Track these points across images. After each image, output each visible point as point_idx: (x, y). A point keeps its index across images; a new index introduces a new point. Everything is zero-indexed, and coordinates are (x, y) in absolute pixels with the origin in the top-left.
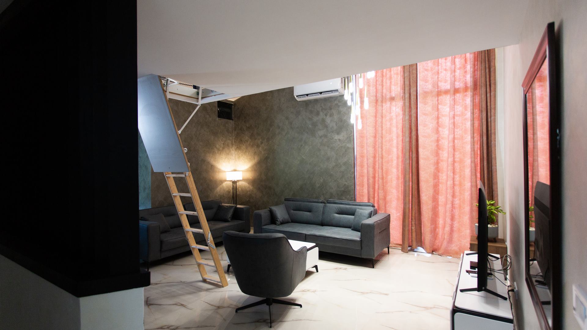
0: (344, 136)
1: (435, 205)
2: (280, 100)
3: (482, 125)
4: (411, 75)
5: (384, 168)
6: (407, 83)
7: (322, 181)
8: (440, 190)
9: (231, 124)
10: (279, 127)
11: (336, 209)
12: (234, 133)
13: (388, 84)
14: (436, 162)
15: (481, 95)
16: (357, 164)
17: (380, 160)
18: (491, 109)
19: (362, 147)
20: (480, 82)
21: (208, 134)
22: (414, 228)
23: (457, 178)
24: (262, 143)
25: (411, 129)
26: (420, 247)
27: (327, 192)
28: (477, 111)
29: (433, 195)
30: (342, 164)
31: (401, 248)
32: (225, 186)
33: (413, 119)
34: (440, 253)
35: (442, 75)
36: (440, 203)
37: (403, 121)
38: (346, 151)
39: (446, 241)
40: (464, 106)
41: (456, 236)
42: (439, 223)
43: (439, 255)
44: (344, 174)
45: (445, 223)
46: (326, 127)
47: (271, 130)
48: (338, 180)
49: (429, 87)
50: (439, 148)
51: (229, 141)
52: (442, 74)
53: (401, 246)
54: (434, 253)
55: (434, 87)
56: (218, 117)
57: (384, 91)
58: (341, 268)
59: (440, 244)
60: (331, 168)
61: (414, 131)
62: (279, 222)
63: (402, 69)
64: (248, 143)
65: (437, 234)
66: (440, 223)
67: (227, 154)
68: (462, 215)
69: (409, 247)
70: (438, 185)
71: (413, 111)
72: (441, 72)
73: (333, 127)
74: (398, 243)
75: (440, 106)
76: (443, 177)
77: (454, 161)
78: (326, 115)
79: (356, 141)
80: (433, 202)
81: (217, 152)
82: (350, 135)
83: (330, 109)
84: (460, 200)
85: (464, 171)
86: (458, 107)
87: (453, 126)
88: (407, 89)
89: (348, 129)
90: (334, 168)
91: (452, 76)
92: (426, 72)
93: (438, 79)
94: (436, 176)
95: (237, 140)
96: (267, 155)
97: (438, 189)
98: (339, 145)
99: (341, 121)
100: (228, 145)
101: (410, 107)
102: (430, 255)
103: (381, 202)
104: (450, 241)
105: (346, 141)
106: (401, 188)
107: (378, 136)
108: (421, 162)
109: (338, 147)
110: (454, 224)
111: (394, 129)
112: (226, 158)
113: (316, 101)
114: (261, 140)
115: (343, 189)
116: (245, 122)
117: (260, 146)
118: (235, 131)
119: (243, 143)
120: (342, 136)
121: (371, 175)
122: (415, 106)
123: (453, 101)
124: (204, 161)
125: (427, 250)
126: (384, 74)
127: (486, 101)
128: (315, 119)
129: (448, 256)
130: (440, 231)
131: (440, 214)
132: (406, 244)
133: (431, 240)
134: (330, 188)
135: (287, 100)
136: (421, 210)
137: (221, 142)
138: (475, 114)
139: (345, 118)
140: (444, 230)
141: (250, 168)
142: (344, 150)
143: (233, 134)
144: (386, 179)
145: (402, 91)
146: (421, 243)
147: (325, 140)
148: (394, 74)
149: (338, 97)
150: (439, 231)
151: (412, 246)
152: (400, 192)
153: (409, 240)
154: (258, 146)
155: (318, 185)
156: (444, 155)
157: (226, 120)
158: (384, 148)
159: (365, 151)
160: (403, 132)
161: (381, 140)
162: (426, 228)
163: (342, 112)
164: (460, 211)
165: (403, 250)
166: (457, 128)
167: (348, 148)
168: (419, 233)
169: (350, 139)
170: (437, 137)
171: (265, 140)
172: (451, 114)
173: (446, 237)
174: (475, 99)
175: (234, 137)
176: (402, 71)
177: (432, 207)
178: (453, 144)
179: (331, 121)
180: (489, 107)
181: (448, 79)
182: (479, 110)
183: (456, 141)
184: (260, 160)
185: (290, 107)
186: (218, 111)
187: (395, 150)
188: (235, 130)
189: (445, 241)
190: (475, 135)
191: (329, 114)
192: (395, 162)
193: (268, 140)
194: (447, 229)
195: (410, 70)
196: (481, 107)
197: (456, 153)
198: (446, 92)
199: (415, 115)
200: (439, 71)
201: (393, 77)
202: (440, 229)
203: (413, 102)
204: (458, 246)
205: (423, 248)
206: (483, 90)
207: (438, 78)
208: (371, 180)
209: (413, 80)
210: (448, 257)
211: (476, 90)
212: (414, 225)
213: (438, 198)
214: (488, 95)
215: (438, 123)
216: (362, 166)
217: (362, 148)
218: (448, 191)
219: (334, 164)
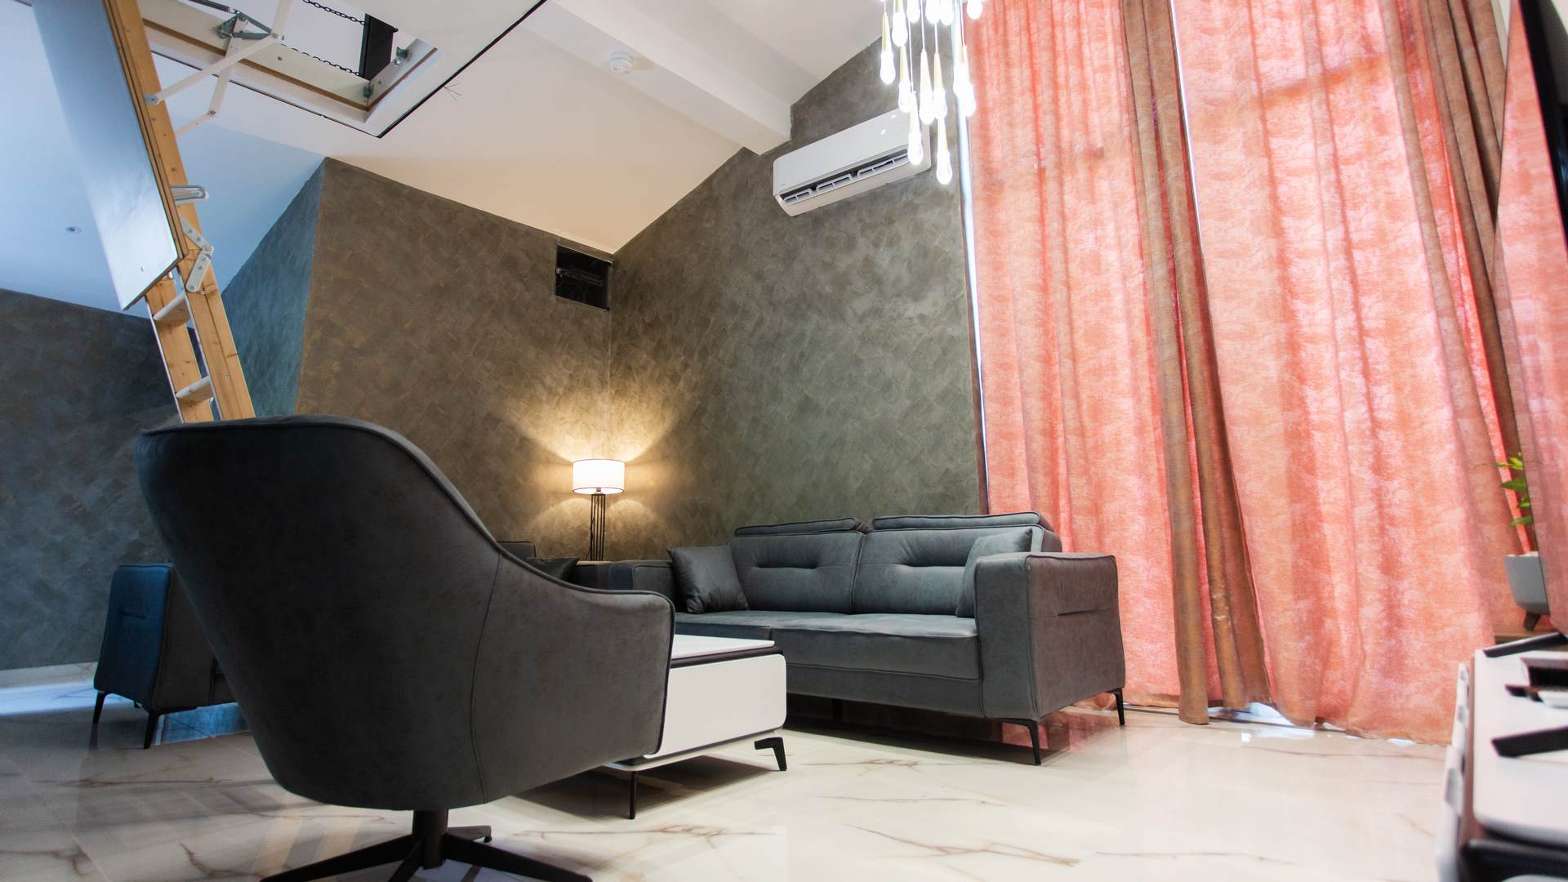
0: (935, 304)
1: (1304, 516)
2: (738, 224)
3: (1462, 169)
4: (1151, 56)
5: (1084, 397)
6: (1141, 83)
7: (867, 467)
8: (1319, 455)
9: (599, 319)
10: (734, 308)
11: (904, 548)
12: (610, 350)
13: (1077, 106)
14: (1283, 340)
15: (1435, 64)
16: (986, 395)
17: (1068, 363)
18: (1489, 102)
19: (1003, 333)
20: (1422, 19)
21: (516, 338)
22: (1223, 617)
23: (1385, 397)
24: (686, 366)
25: (1169, 236)
26: (1261, 701)
28: (1428, 125)
29: (1289, 471)
30: (932, 399)
31: (1176, 711)
32: (569, 513)
33: (1176, 201)
34: (1354, 725)
35: (1269, 33)
36: (1325, 509)
37: (1139, 219)
38: (944, 353)
39: (1372, 667)
40: (1370, 118)
41: (1418, 645)
42: (1332, 591)
43: (1348, 732)
44: (943, 433)
45: (1357, 588)
46: (877, 281)
47: (712, 320)
48: (923, 458)
49: (1225, 82)
50: (1290, 291)
51: (590, 370)
52: (1269, 30)
53: (1176, 704)
54: (1327, 725)
55: (1240, 76)
56: (557, 294)
57: (1065, 133)
58: (891, 762)
59: (1348, 688)
60: (896, 417)
61: (1185, 241)
62: (698, 600)
63: (1119, 48)
64: (648, 372)
65: (1330, 644)
66: (1336, 594)
67: (582, 408)
68: (1431, 552)
69: (1212, 704)
70: (1308, 435)
71: (1174, 171)
72: (1264, 27)
73: (899, 279)
74: (1164, 692)
75: (1275, 143)
76: (1321, 403)
77: (1362, 333)
78: (876, 245)
79: (980, 313)
80: (1295, 502)
81: (544, 398)
82: (955, 294)
83: (889, 223)
84: (1412, 484)
85: (1413, 366)
86: (1348, 129)
87: (1337, 196)
88: (1142, 101)
89: (949, 275)
90: (906, 415)
91: (1305, 24)
92: (1207, 38)
93: (1255, 50)
94: (1291, 397)
95: (617, 369)
96: (699, 402)
97: (1310, 449)
98: (921, 335)
99: (926, 254)
100: (587, 383)
101: (1161, 164)
102: (1309, 733)
103: (1080, 521)
104: (1394, 664)
105: (944, 319)
106: (1155, 465)
107: (1056, 283)
108: (1225, 350)
109: (918, 343)
110: (1401, 588)
111: (1111, 257)
112: (577, 422)
113: (845, 207)
114: (683, 358)
115: (940, 489)
116: (640, 310)
117: (680, 378)
118: (612, 344)
119: (635, 375)
120: (931, 303)
121: (1037, 423)
122: (1180, 154)
123: (1324, 107)
124: (493, 420)
125: (1291, 711)
126: (1061, 80)
127: (1461, 76)
128: (844, 262)
129: (1394, 735)
130: (1342, 631)
131: (1332, 554)
132: (1198, 693)
133: (1302, 665)
134: (897, 491)
135: (759, 220)
136: (1248, 537)
137: (560, 369)
138: (1425, 136)
139: (937, 243)
140: (1357, 621)
141: (650, 450)
142: (939, 351)
143: (608, 351)
144: (1095, 435)
145: (1126, 117)
146: (1260, 685)
147: (876, 326)
148: (1095, 72)
149: (911, 180)
150: (1338, 628)
151: (1228, 700)
152: (1154, 480)
153: (1208, 677)
154: (675, 378)
155: (854, 485)
156: (1316, 316)
157: (585, 307)
158: (1079, 323)
159: (1013, 347)
160: (1144, 253)
161: (1065, 293)
162: (1274, 614)
163: (926, 225)
164: (1418, 533)
165: (1187, 715)
166: (1356, 207)
167: (953, 340)
168: (1250, 641)
169: (957, 309)
170: (1278, 250)
171: (696, 356)
172: (1320, 153)
173: (1368, 648)
174: (1416, 85)
175: (609, 362)
176: (1121, 53)
177: (1289, 523)
178: (1348, 264)
179: (892, 259)
180: (1478, 97)
181: (1296, 44)
182: (1439, 119)
183: (1358, 255)
184: (681, 421)
185: (768, 241)
186: (558, 275)
187: (1120, 328)
188: (614, 340)
189: (1368, 664)
190: (1439, 213)
191: (885, 239)
192: (1124, 375)
193: (704, 353)
194: (1372, 611)
195: (1147, 43)
196: (1443, 105)
197: (1366, 301)
198: (1294, 91)
199: (1182, 185)
200: (1255, 26)
201: (1092, 86)
202: (1342, 624)
203: (1168, 144)
204: (1437, 692)
205: (1274, 706)
206: (1444, 39)
207: (1254, 45)
208: (1039, 443)
209: (1160, 70)
210: (1394, 741)
211: (1410, 53)
212: (1221, 605)
213: (1314, 487)
214: (1468, 54)
215: (1274, 197)
216: (1006, 402)
217: (1003, 335)
218: (1350, 448)
219: (908, 402)
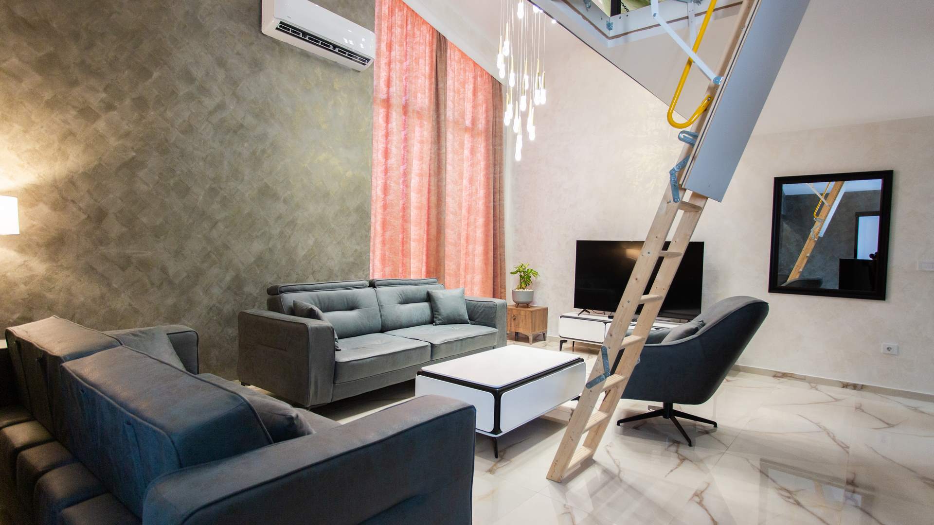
7: (311, 242)
11: (398, 295)
27: (322, 268)
30: (351, 209)
47: (156, 75)
48: (344, 242)
60: (330, 215)
90: (336, 215)
96: (133, 154)
115: (352, 259)
117: (98, 116)
134: (328, 259)
154: (86, 114)
155: (301, 253)
171: (127, 102)
193: (141, 105)
219: (338, 208)
